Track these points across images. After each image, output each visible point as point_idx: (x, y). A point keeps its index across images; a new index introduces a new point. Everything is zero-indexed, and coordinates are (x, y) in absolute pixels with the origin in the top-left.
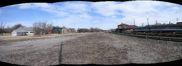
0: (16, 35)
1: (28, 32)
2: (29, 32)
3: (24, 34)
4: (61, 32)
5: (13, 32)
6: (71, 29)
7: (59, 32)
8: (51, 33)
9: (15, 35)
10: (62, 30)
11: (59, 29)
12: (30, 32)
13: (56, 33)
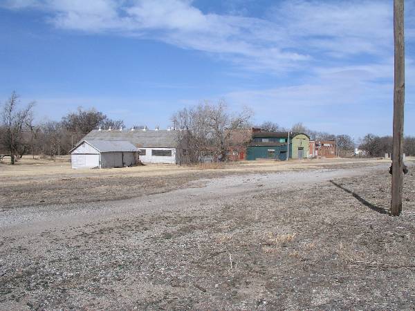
0: (97, 164)
1: (143, 153)
2: (149, 151)
3: (128, 159)
4: (291, 150)
5: (81, 149)
6: (331, 139)
7: (283, 154)
8: (242, 158)
9: (94, 161)
10: (296, 143)
11: (282, 141)
12: (155, 153)
13: (268, 156)
